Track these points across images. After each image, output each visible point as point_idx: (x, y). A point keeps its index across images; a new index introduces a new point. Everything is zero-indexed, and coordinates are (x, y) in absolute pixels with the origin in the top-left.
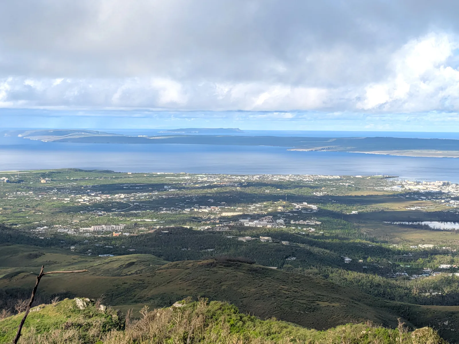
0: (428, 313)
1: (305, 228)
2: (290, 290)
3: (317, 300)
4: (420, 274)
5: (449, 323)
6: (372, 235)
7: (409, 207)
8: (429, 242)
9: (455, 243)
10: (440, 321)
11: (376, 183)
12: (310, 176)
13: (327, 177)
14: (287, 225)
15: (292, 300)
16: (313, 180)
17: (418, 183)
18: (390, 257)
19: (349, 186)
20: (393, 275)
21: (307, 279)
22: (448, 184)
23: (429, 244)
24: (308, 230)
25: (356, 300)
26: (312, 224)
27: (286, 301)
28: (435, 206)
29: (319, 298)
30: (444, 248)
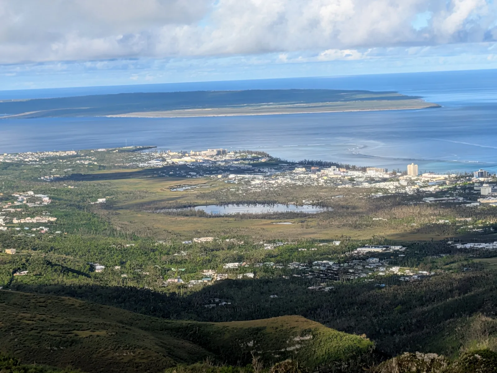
0: (225, 332)
1: (34, 228)
2: (35, 319)
3: (74, 330)
4: (199, 279)
5: (254, 344)
6: (129, 230)
7: (175, 188)
8: (206, 234)
9: (241, 232)
10: (242, 342)
11: (127, 157)
12: (33, 154)
13: (58, 154)
14: (8, 225)
15: (39, 333)
16: (38, 160)
17: (184, 154)
18: (156, 259)
19: (90, 164)
20: (164, 284)
21: (57, 301)
22: (224, 153)
23: (207, 236)
24: (39, 231)
25: (126, 324)
26: (44, 221)
27: (31, 335)
28: (210, 184)
29: (77, 326)
30: (228, 240)
